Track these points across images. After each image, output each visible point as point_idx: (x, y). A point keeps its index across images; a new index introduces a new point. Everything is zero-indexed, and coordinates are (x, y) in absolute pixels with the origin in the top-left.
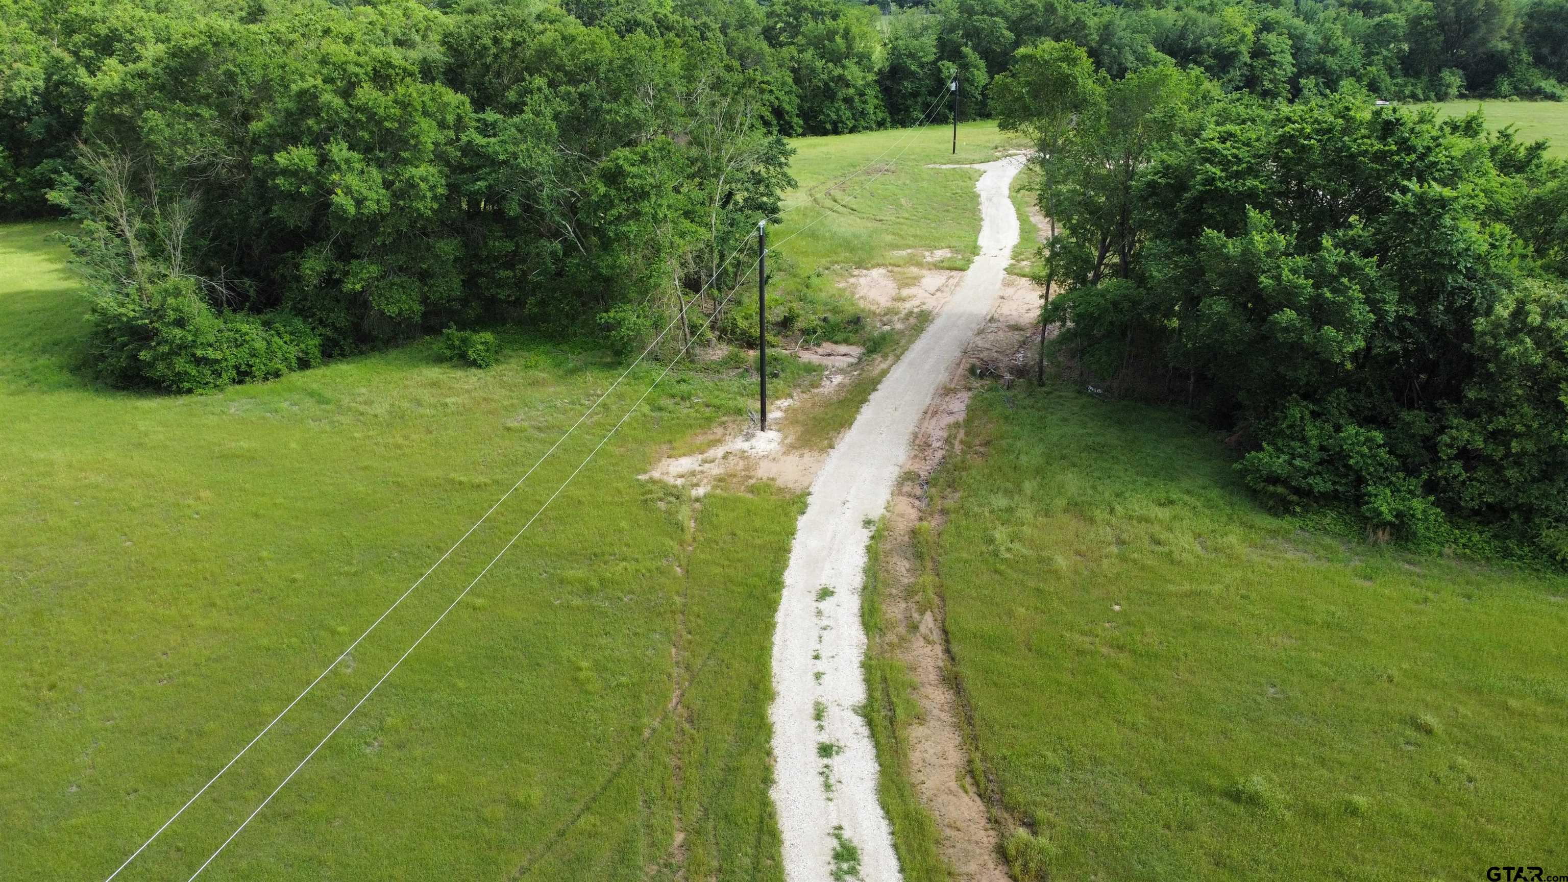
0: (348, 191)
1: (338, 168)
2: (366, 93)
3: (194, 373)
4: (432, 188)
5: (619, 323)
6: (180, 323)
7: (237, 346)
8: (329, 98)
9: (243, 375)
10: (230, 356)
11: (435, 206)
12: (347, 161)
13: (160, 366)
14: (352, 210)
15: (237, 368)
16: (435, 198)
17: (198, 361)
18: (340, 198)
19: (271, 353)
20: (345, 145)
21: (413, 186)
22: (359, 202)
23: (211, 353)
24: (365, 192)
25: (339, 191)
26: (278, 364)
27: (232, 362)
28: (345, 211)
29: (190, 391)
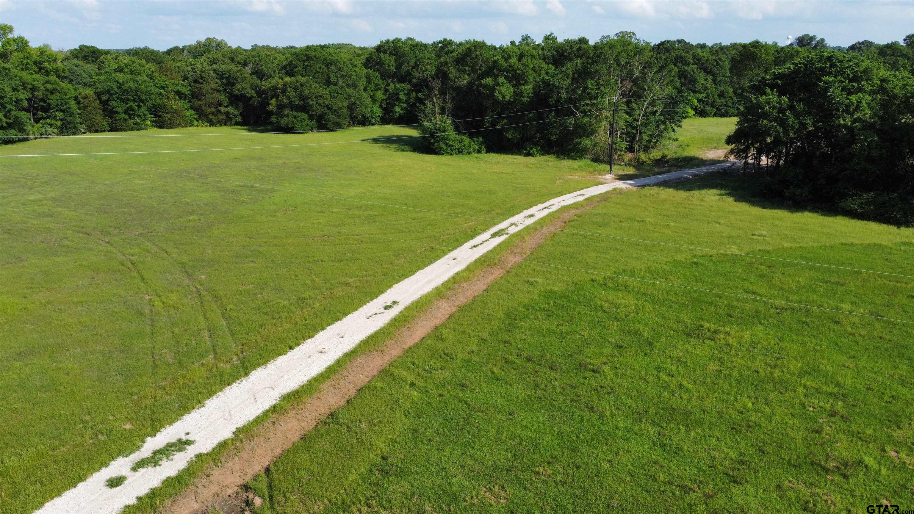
0: (500, 92)
1: (499, 85)
2: (514, 61)
3: (445, 148)
4: (528, 94)
5: (580, 143)
6: (444, 131)
7: (460, 143)
8: (502, 62)
9: (460, 152)
10: (457, 145)
11: (528, 100)
12: (502, 83)
13: (436, 144)
14: (501, 99)
15: (458, 149)
16: (528, 97)
17: (446, 144)
18: (497, 94)
19: (469, 146)
20: (503, 78)
21: (522, 92)
22: (503, 97)
23: (451, 143)
24: (506, 93)
25: (497, 92)
26: (471, 150)
27: (457, 147)
28: (499, 99)
29: (443, 154)
